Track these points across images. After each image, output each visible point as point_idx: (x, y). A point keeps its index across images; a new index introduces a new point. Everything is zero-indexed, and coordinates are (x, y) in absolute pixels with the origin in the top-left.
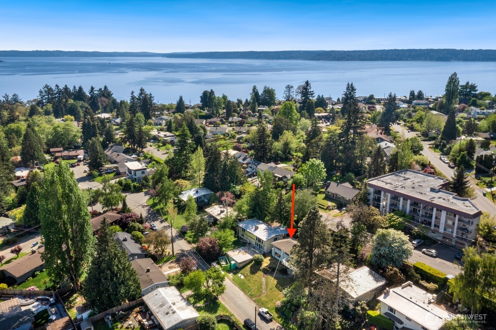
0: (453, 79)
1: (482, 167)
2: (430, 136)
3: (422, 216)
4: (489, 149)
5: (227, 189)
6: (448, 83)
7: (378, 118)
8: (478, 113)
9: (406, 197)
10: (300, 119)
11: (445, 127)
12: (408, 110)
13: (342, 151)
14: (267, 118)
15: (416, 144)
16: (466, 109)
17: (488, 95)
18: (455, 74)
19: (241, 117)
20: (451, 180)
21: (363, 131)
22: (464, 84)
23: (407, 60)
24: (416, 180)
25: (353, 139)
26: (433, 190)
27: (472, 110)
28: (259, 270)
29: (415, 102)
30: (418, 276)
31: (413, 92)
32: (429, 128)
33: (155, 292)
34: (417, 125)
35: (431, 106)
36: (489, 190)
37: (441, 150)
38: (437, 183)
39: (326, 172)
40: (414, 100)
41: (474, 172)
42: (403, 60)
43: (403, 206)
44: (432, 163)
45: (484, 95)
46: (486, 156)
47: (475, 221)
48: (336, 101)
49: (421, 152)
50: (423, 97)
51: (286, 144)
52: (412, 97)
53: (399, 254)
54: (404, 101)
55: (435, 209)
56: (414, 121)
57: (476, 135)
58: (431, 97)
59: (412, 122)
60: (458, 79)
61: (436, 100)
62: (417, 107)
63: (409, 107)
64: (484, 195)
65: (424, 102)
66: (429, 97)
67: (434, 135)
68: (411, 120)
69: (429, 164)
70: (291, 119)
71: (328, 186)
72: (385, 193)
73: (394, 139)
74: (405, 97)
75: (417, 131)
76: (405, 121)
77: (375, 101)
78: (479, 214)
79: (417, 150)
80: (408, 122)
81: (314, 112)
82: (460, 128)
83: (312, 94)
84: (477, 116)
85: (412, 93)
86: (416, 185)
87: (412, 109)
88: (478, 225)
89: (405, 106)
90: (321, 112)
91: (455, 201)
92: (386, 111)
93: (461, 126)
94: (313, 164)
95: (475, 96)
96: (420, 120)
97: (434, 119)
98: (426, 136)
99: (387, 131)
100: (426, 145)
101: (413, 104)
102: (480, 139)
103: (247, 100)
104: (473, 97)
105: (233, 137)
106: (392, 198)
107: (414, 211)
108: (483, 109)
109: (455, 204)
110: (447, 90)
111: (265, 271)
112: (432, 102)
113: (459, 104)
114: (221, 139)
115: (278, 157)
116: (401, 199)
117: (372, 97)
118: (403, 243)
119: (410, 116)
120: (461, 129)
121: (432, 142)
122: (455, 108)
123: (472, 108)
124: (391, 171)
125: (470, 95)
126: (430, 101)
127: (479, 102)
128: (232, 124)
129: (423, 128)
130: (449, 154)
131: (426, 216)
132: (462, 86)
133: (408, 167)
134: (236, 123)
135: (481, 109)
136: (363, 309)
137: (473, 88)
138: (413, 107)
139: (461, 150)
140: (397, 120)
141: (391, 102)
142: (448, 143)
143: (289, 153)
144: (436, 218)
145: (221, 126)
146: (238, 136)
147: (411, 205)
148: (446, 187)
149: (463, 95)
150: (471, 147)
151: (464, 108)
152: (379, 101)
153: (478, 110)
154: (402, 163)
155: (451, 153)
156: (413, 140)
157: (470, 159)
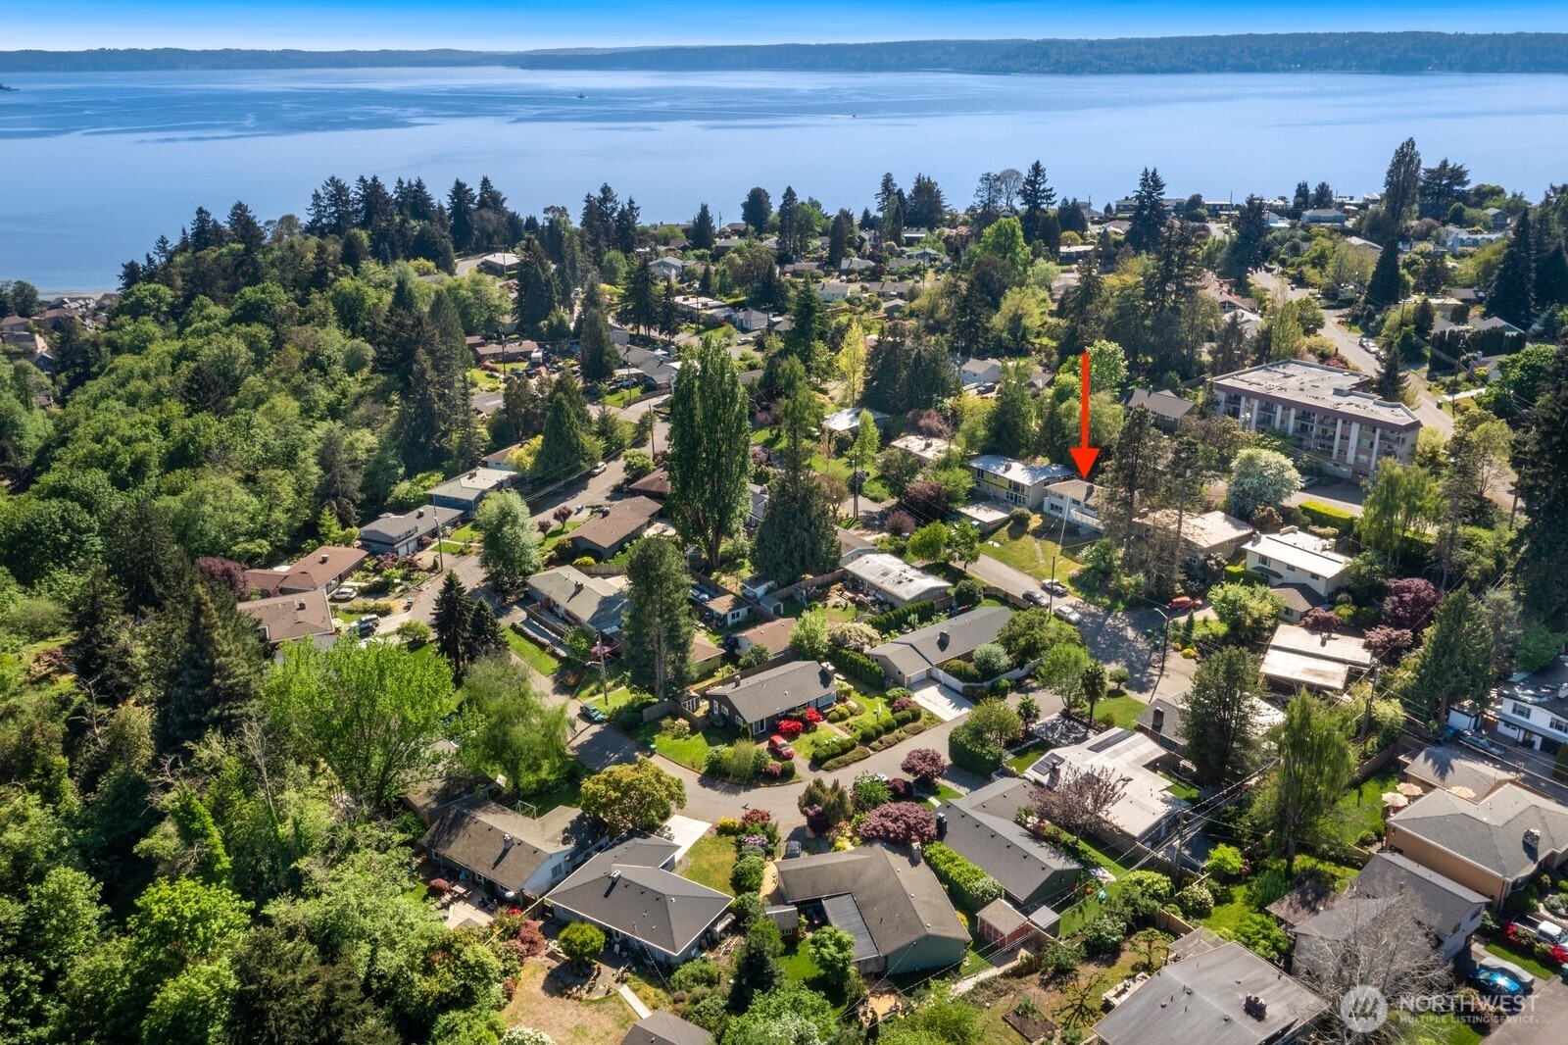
0: (1405, 156)
1: (1443, 356)
2: (1342, 297)
3: (1317, 437)
4: (1465, 322)
5: (928, 404)
6: (1394, 164)
7: (1221, 256)
8: (1462, 242)
9: (1287, 404)
10: (1033, 261)
11: (1375, 274)
12: (1292, 237)
13: (1154, 330)
14: (935, 260)
15: (1309, 314)
16: (1434, 233)
17: (1497, 192)
18: (1411, 143)
19: (871, 257)
20: (1375, 376)
21: (1198, 284)
22: (1435, 165)
23: (1287, 70)
24: (1307, 378)
25: (1175, 302)
26: (1338, 392)
27: (1448, 233)
28: (1025, 532)
29: (1308, 213)
30: (1308, 519)
31: (1305, 186)
32: (1339, 279)
33: (863, 559)
34: (1312, 271)
35: (1349, 224)
36: (1449, 398)
37: (1365, 328)
38: (1347, 381)
39: (1127, 367)
40: (1306, 209)
41: (1427, 367)
42: (1275, 71)
43: (1282, 422)
44: (1340, 352)
45: (1485, 195)
46: (1452, 332)
47: (1409, 436)
48: (1102, 211)
49: (1319, 331)
50: (1331, 201)
51: (1016, 319)
52: (1301, 199)
53: (1276, 488)
54: (1282, 212)
55: (1340, 422)
56: (1306, 263)
57: (1445, 294)
58: (1352, 198)
59: (1300, 265)
60: (1417, 154)
61: (1363, 206)
62: (1315, 228)
63: (1293, 226)
64: (1439, 406)
65: (1332, 213)
66: (1347, 201)
67: (1349, 295)
68: (1300, 259)
69: (1336, 354)
70: (1012, 259)
71: (1130, 397)
72: (1248, 400)
73: (1260, 304)
74: (1283, 199)
75: (1312, 286)
76: (1283, 263)
77: (1204, 212)
78: (1417, 425)
79: (1312, 326)
80: (1292, 265)
81: (1059, 244)
82: (1409, 277)
83: (1049, 197)
84: (1460, 249)
85: (1302, 190)
86: (1307, 386)
87: (1301, 232)
88: (1414, 446)
89: (1284, 224)
90: (1074, 243)
91: (1377, 408)
92: (1239, 238)
93: (1414, 273)
94: (1101, 350)
95: (1463, 197)
96: (1319, 261)
97: (1353, 258)
98: (1333, 297)
99: (1242, 288)
100: (1331, 318)
101: (1304, 220)
102: (1452, 301)
103: (866, 213)
104: (1458, 199)
105: (876, 306)
106: (1261, 409)
107: (1304, 428)
108: (1476, 232)
109: (1377, 413)
110: (1388, 183)
111: (1038, 534)
112: (1354, 214)
113: (1419, 218)
114: (845, 310)
115: (1001, 347)
116: (1279, 409)
117: (1196, 201)
118: (1282, 469)
119: (1295, 250)
120: (1411, 280)
121: (1346, 311)
122: (1407, 229)
123: (1451, 228)
124: (1257, 363)
125: (1448, 195)
126: (1347, 211)
127: (1470, 212)
128: (852, 277)
129: (1327, 280)
130: (1379, 334)
131: (1323, 438)
132: (1428, 171)
133: (1293, 356)
134: (861, 273)
135: (1470, 232)
136: (1218, 563)
137: (1458, 175)
138: (1303, 227)
139: (1403, 323)
140: (1265, 260)
141: (1251, 217)
142: (1379, 310)
143: (1024, 337)
144: (1342, 437)
145: (823, 281)
146: (885, 305)
147: (1297, 418)
148: (1365, 386)
149: (1432, 194)
150: (1424, 315)
151: (1431, 228)
152: (1215, 212)
153: (1464, 235)
154: (1279, 348)
155: (1384, 332)
156: (1304, 304)
157: (1421, 341)
